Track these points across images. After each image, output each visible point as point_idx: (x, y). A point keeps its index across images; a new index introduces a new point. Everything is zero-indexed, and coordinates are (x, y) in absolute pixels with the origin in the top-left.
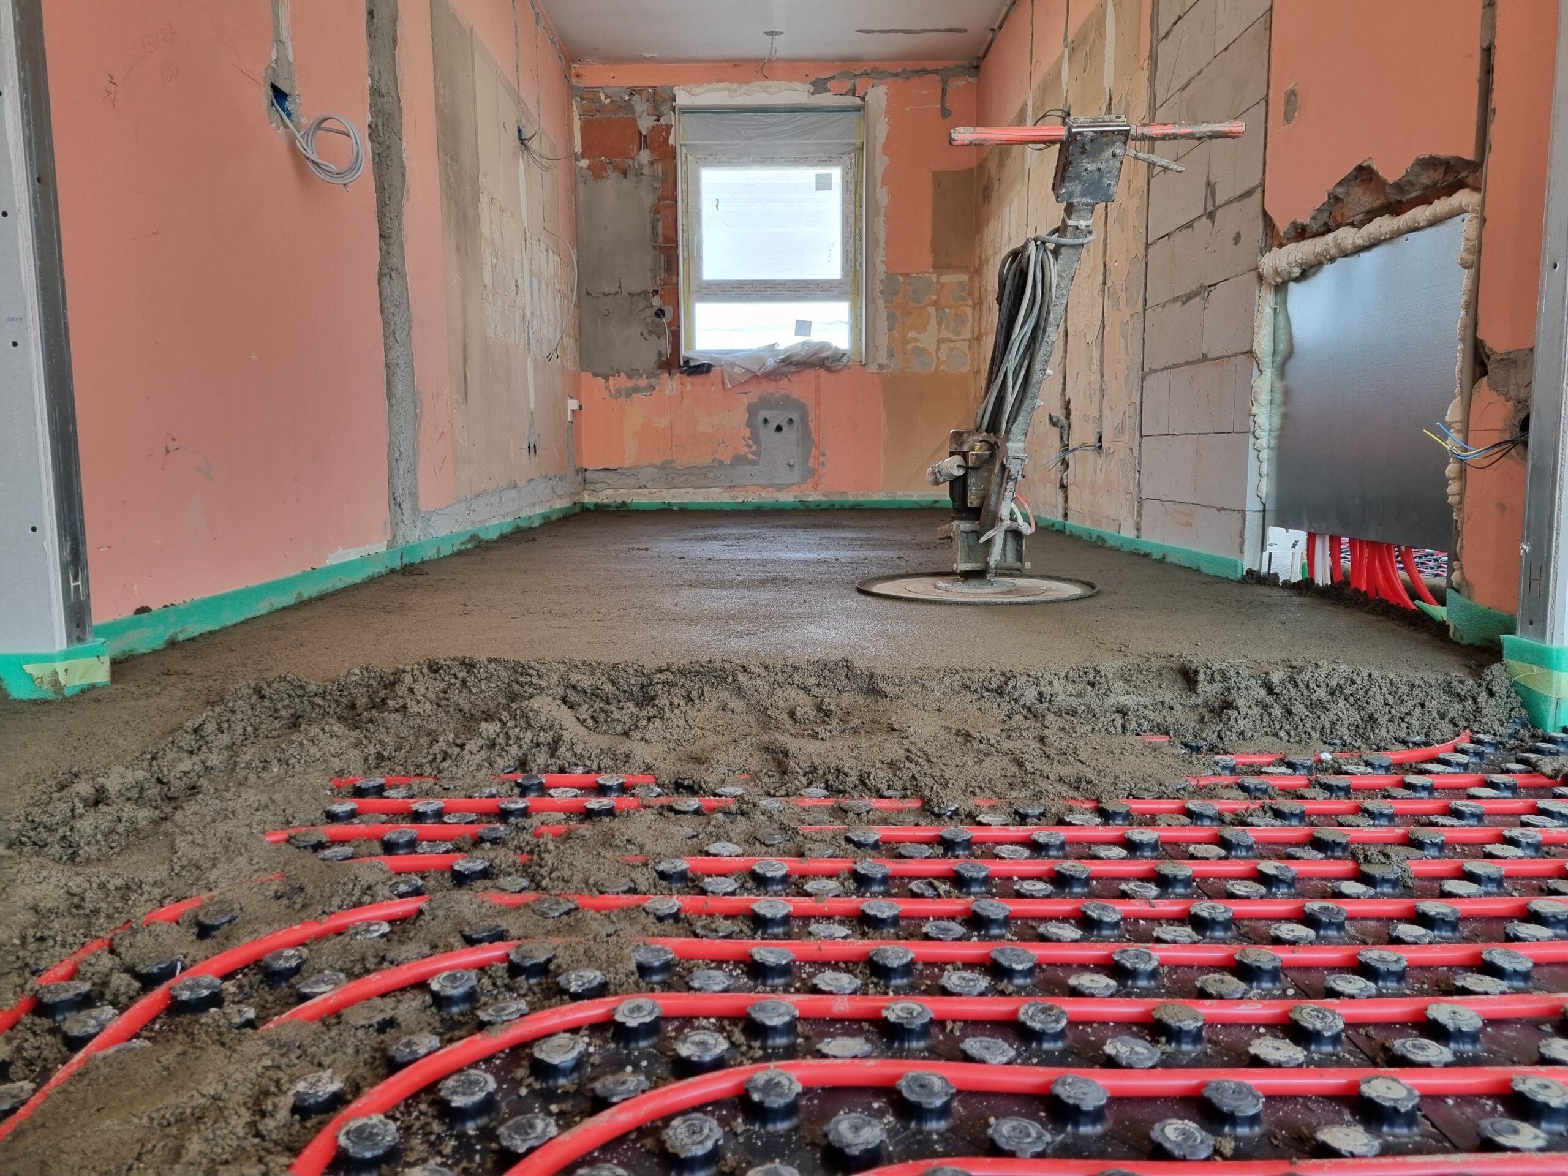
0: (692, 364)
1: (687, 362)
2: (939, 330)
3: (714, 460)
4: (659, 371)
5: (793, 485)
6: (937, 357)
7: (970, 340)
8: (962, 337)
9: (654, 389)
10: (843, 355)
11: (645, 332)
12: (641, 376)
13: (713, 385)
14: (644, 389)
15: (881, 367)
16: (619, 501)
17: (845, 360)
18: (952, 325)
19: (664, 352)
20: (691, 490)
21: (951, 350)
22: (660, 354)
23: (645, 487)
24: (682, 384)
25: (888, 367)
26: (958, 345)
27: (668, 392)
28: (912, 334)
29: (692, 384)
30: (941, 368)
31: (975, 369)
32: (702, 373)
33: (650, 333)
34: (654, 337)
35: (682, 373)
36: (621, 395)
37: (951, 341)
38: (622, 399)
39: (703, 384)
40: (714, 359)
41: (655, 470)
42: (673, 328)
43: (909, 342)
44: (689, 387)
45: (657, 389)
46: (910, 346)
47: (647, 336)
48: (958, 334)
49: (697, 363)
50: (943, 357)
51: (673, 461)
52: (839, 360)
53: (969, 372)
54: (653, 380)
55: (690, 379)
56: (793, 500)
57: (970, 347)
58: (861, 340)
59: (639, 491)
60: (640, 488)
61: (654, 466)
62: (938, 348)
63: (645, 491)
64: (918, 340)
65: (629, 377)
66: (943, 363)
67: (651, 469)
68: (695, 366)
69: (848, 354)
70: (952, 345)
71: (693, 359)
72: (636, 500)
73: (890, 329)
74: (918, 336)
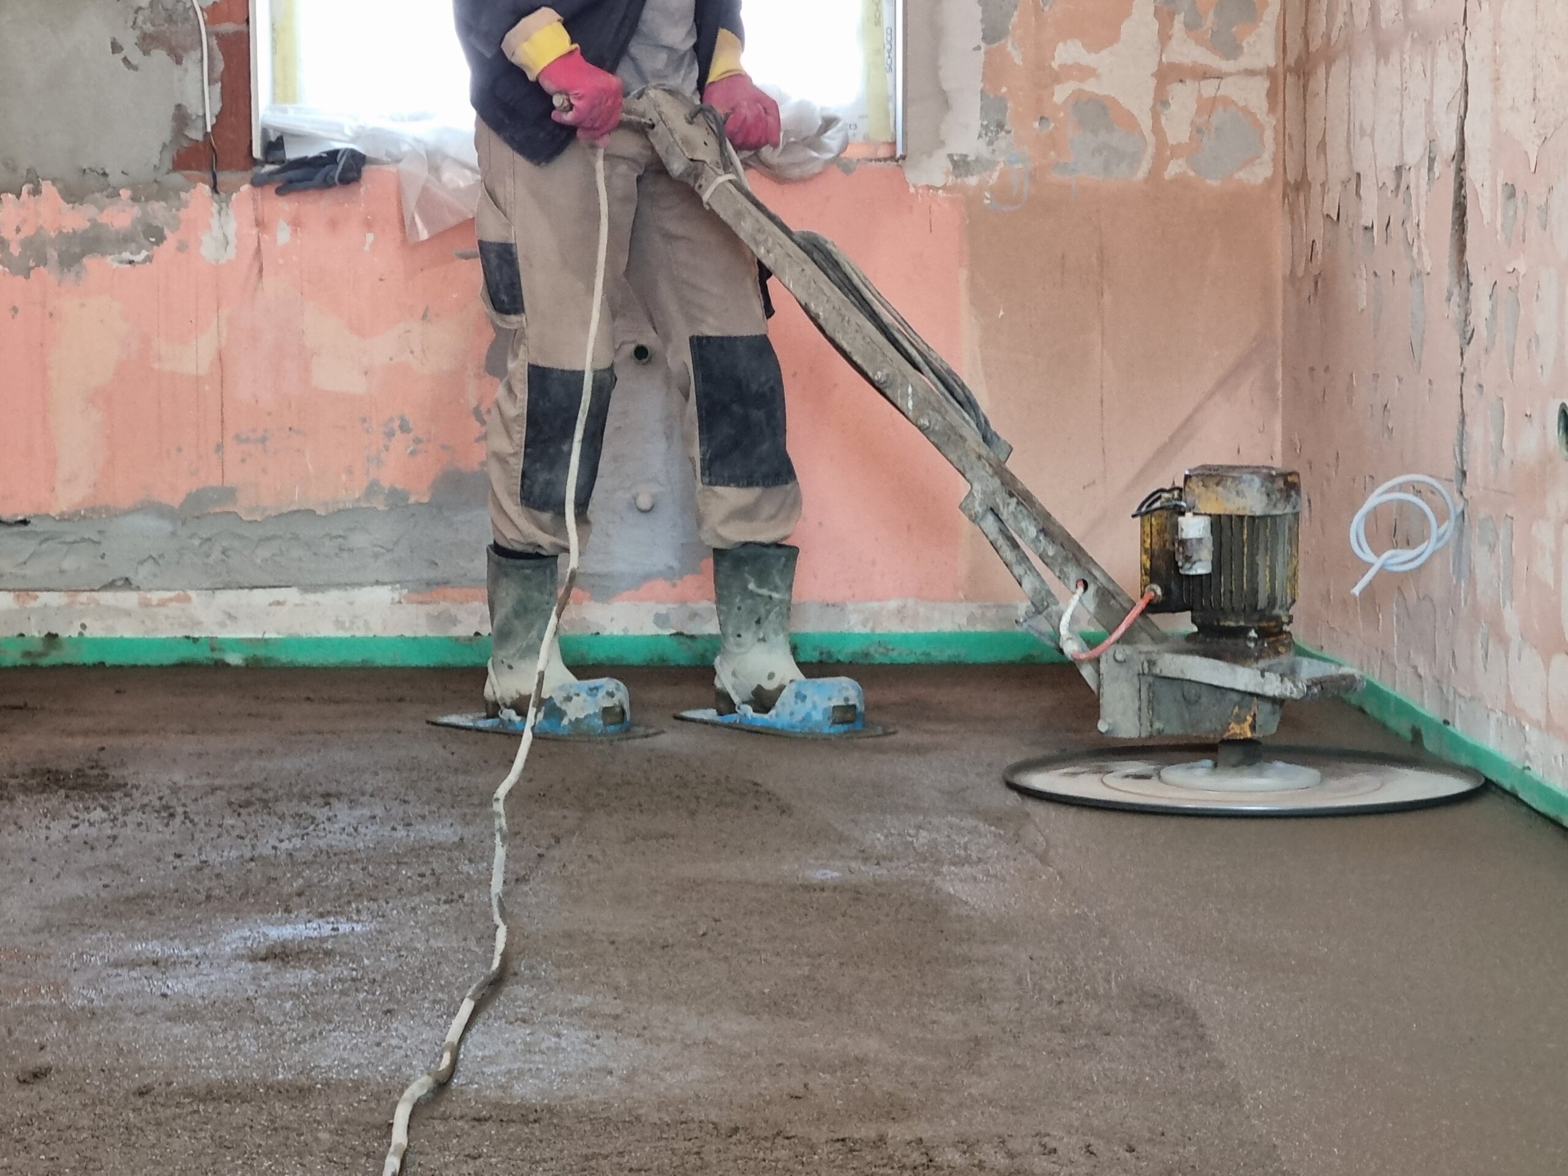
0: (292, 153)
1: (274, 146)
2: (1164, 37)
3: (372, 489)
4: (177, 178)
5: (647, 577)
6: (1157, 129)
7: (1271, 73)
8: (1244, 62)
9: (160, 239)
10: (829, 123)
11: (129, 40)
12: (115, 194)
13: (369, 225)
14: (124, 240)
15: (960, 165)
16: (36, 632)
17: (832, 140)
18: (1209, 20)
19: (193, 109)
20: (291, 595)
21: (1208, 106)
22: (181, 117)
23: (127, 584)
24: (260, 223)
25: (983, 165)
26: (1229, 88)
27: (208, 248)
28: (1068, 52)
29: (296, 224)
30: (1174, 169)
31: (1291, 178)
32: (327, 184)
33: (147, 42)
34: (160, 55)
35: (258, 183)
36: (42, 261)
37: (1204, 74)
38: (46, 275)
39: (333, 224)
40: (374, 135)
41: (166, 526)
42: (228, 27)
43: (1057, 78)
44: (283, 234)
45: (171, 240)
46: (1061, 93)
47: (136, 56)
48: (1232, 50)
49: (312, 152)
50: (1178, 131)
51: (229, 494)
52: (813, 142)
53: (1270, 183)
54: (158, 209)
55: (286, 206)
56: (651, 629)
57: (1272, 94)
58: (892, 69)
59: (108, 598)
60: (110, 586)
61: (161, 511)
62: (1161, 101)
63: (128, 599)
64: (1087, 72)
65: (73, 195)
66: (1177, 151)
67: (150, 522)
68: (303, 163)
69: (845, 119)
70: (1209, 88)
71: (300, 137)
72: (96, 630)
73: (993, 35)
74: (1089, 59)
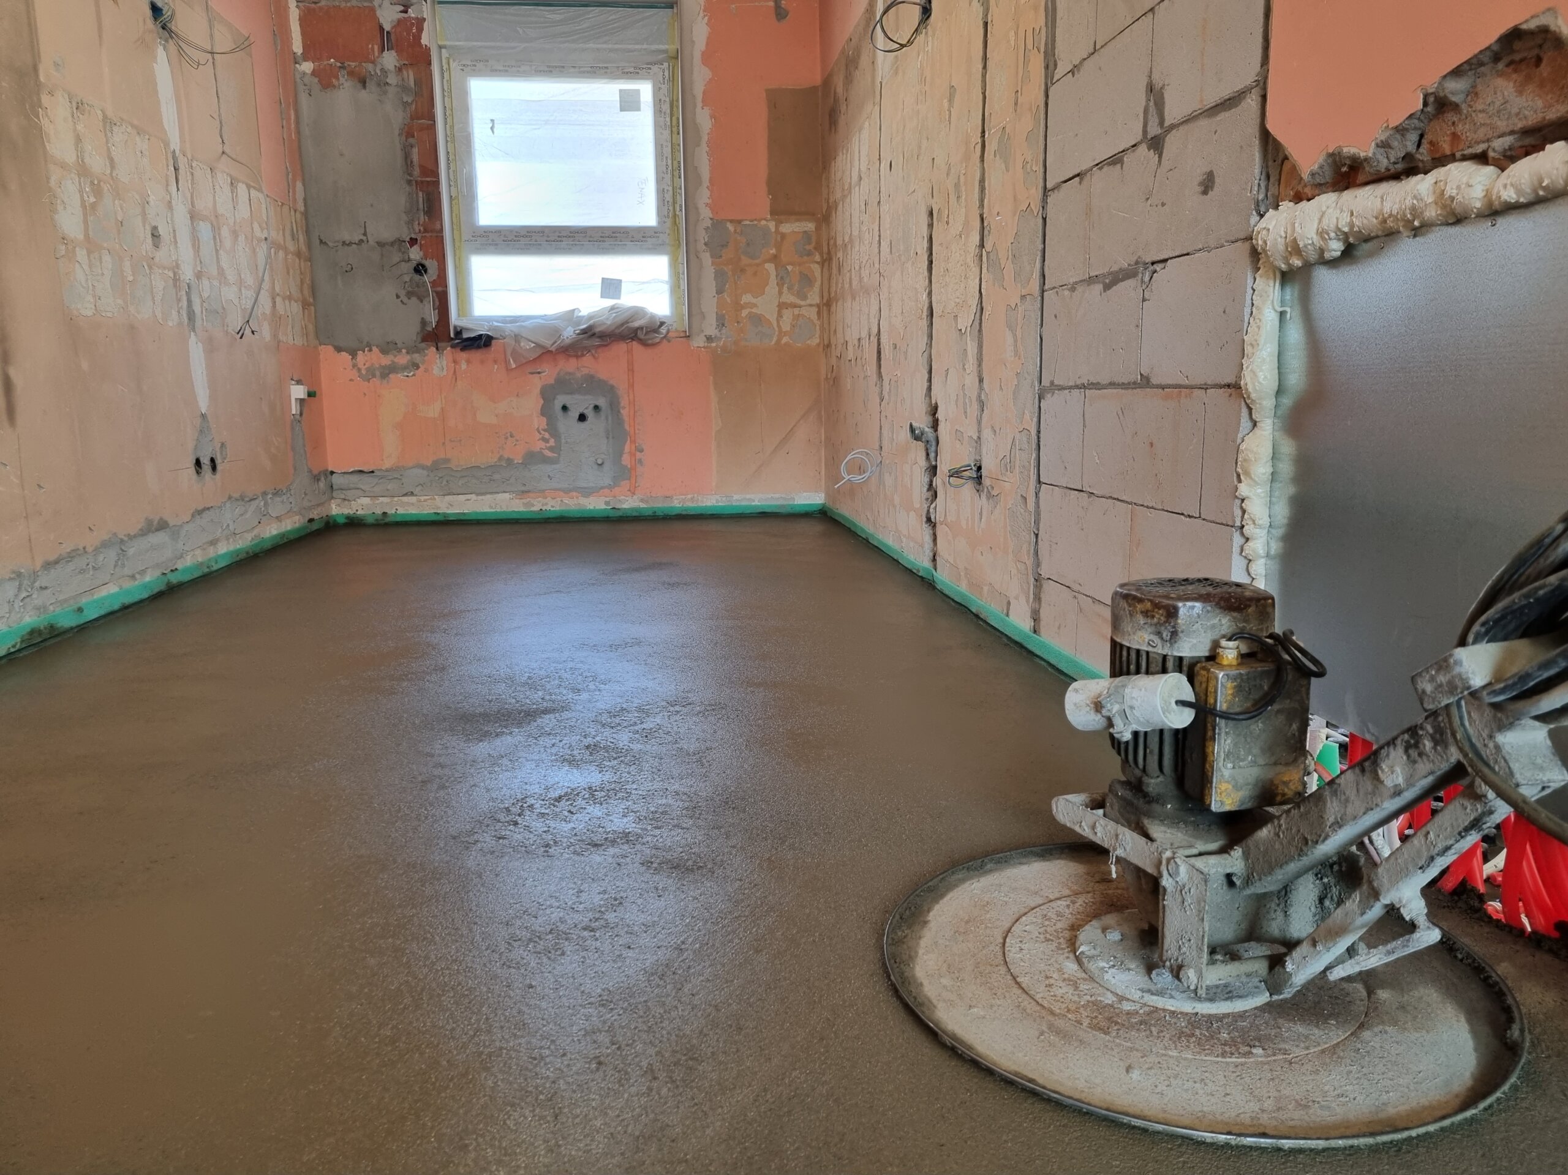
0: (465, 335)
1: (459, 333)
2: (780, 293)
3: (501, 458)
4: (423, 345)
5: (602, 488)
6: (779, 326)
7: (818, 306)
8: (808, 302)
9: (418, 367)
10: (662, 324)
11: (402, 293)
12: (400, 351)
13: (495, 362)
14: (405, 368)
15: (709, 339)
16: (379, 512)
17: (663, 330)
18: (796, 287)
19: (428, 319)
20: (473, 497)
21: (797, 317)
22: (424, 323)
23: (412, 494)
24: (455, 362)
25: (718, 339)
26: (804, 311)
27: (436, 371)
28: (746, 298)
29: (468, 362)
30: (785, 340)
31: (826, 342)
32: (479, 347)
33: (410, 295)
34: (414, 299)
35: (453, 347)
36: (374, 376)
37: (795, 306)
38: (376, 381)
39: (482, 362)
40: (496, 329)
41: (425, 473)
42: (440, 289)
43: (743, 307)
44: (464, 366)
45: (422, 368)
46: (745, 313)
47: (405, 300)
48: (805, 298)
49: (472, 335)
50: (786, 327)
51: (447, 461)
52: (656, 331)
53: (818, 345)
54: (417, 357)
55: (464, 355)
56: (603, 507)
57: (819, 313)
58: (684, 304)
59: (405, 499)
60: (405, 495)
61: (423, 467)
62: (780, 315)
63: (413, 499)
64: (755, 305)
65: (384, 352)
66: (786, 334)
67: (420, 471)
68: (469, 339)
69: (668, 322)
70: (796, 311)
71: (468, 329)
72: (401, 511)
73: (720, 291)
74: (754, 301)
